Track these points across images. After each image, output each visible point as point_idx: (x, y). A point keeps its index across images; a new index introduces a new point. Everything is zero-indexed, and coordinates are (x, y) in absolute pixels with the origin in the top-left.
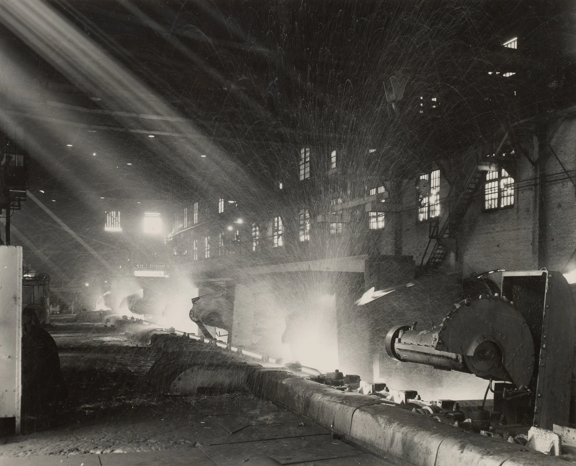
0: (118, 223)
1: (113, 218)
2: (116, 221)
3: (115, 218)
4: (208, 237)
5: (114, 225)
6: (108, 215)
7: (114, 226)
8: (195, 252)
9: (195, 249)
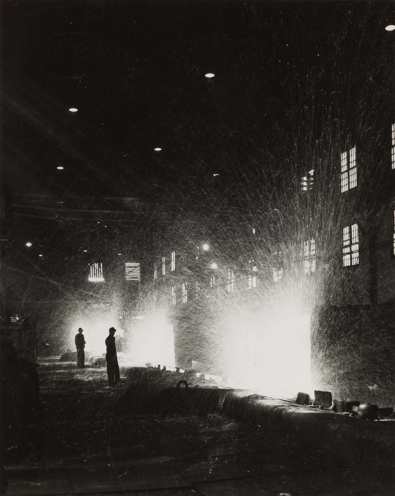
0: (101, 273)
1: (96, 269)
2: (99, 272)
3: (98, 269)
4: (185, 283)
5: (97, 275)
6: (91, 266)
7: (97, 277)
8: (173, 297)
9: (173, 295)
